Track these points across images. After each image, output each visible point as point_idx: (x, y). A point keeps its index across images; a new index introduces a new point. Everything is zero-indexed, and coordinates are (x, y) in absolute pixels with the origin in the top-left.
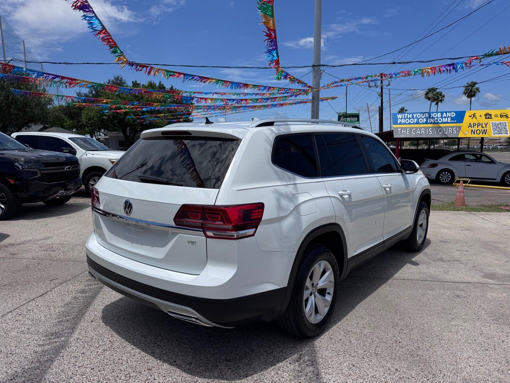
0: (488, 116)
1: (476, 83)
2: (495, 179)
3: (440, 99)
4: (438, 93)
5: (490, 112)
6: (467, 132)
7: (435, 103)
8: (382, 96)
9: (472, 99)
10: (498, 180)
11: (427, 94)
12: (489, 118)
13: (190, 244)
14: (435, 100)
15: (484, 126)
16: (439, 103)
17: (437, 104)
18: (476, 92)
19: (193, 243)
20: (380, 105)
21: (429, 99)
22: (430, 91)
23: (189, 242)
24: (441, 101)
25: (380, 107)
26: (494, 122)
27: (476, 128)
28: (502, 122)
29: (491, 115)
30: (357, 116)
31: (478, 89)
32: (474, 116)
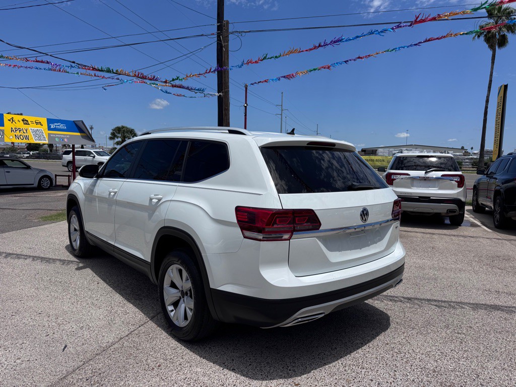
0: (25, 122)
2: (33, 184)
5: (26, 118)
6: (11, 137)
10: (36, 185)
12: (26, 124)
15: (25, 131)
26: (33, 128)
27: (18, 133)
28: (39, 129)
29: (27, 121)
32: (13, 120)
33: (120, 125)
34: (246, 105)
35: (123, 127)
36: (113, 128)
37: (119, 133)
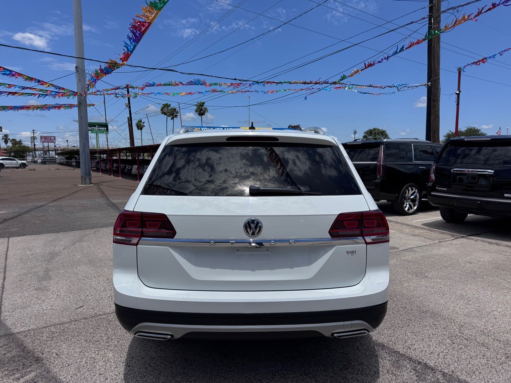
1: (204, 103)
3: (175, 114)
4: (172, 109)
7: (171, 117)
8: (130, 108)
9: (203, 116)
11: (162, 109)
13: (350, 254)
14: (171, 115)
16: (175, 119)
17: (172, 118)
18: (205, 112)
19: (353, 252)
20: (129, 116)
21: (165, 114)
22: (165, 106)
23: (348, 252)
24: (176, 116)
25: (128, 118)
30: (106, 126)
31: (206, 109)
33: (372, 128)
34: (458, 92)
35: (375, 129)
36: (365, 131)
37: (371, 136)
